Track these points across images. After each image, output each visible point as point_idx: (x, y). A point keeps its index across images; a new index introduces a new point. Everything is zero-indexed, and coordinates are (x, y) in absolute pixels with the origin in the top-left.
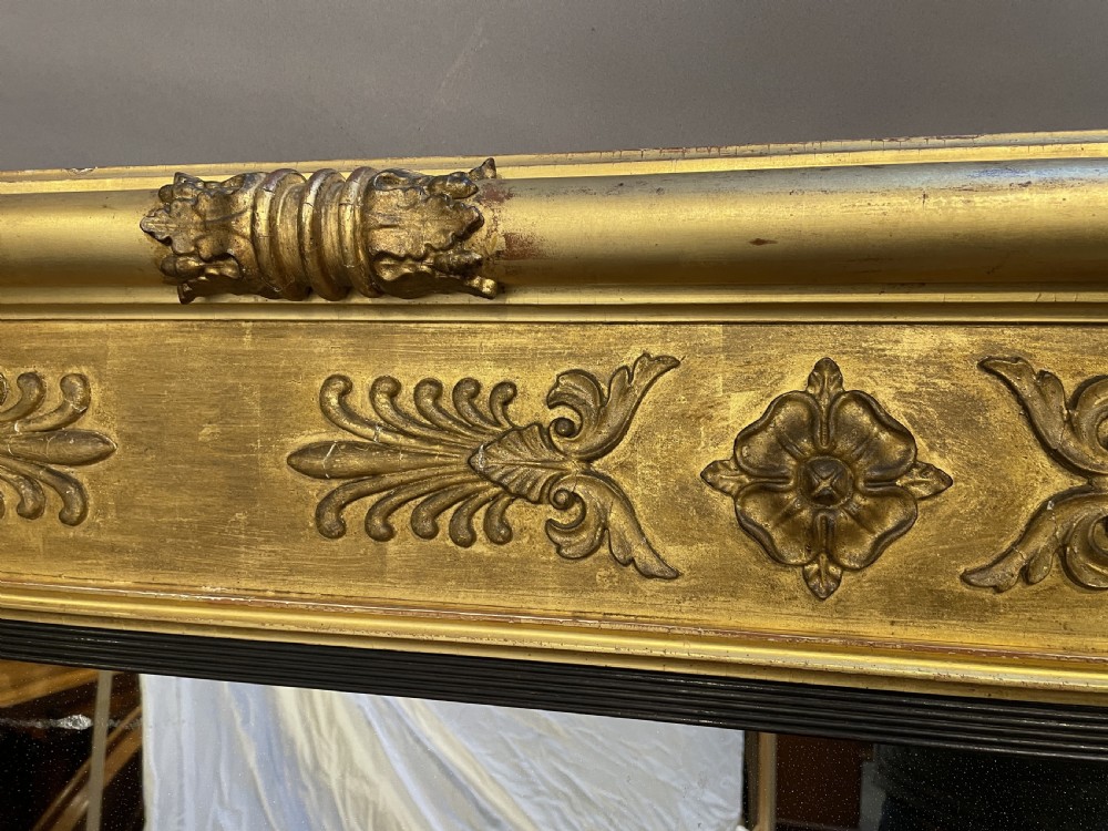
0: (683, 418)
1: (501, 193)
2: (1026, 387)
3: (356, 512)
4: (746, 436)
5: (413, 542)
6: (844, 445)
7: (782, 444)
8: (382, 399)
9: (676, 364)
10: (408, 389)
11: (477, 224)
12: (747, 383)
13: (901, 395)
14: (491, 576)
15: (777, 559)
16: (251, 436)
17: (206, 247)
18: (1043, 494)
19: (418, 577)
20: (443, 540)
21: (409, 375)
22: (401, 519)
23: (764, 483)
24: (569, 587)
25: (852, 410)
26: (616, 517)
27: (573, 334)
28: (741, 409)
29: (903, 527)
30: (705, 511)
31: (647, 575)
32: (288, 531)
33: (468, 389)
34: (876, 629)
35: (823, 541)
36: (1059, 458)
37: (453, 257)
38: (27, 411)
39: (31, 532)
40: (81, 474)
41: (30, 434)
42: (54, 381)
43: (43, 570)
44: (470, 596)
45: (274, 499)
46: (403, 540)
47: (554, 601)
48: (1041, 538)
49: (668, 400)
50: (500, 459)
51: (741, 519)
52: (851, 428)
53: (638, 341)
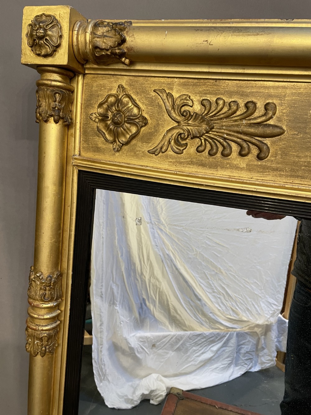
38: (246, 116)
39: (242, 162)
40: (268, 141)
41: (250, 125)
42: (260, 105)
43: (245, 175)
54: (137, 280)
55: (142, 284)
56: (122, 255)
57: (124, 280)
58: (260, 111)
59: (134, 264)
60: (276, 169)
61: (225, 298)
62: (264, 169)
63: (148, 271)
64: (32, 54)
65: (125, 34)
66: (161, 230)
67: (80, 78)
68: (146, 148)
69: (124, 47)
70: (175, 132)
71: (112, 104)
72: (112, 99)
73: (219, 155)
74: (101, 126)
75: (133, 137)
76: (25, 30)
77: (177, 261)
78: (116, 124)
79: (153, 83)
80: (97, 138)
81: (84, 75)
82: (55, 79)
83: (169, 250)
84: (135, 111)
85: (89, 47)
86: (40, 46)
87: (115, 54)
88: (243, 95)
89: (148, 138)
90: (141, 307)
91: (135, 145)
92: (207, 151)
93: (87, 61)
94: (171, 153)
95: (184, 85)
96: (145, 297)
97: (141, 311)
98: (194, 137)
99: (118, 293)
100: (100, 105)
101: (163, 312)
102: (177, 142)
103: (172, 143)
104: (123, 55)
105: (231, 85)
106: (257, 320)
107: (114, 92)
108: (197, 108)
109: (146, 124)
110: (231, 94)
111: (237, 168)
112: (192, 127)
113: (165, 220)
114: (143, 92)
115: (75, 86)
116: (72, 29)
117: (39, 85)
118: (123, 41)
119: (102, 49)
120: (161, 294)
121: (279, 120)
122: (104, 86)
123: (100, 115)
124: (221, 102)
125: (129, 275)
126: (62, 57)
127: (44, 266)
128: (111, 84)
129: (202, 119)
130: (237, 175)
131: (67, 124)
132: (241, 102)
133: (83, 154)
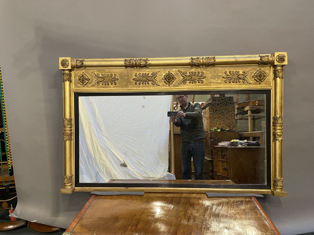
1: (149, 60)
2: (180, 72)
3: (138, 83)
4: (164, 76)
5: (142, 85)
6: (170, 76)
7: (167, 76)
8: (140, 75)
9: (160, 72)
10: (141, 74)
11: (147, 62)
12: (164, 73)
13: (174, 73)
14: (148, 87)
15: (166, 84)
16: (130, 78)
17: (129, 64)
18: (182, 79)
19: (142, 87)
20: (144, 84)
21: (141, 73)
22: (141, 83)
23: (165, 79)
24: (153, 87)
26: (156, 82)
27: (153, 70)
28: (164, 74)
29: (174, 81)
30: (162, 81)
31: (158, 86)
32: (133, 85)
33: (146, 74)
34: (173, 88)
35: (169, 82)
36: (182, 76)
37: (146, 64)
38: (111, 76)
39: (112, 86)
40: (116, 81)
41: (112, 78)
43: (113, 89)
44: (146, 88)
45: (132, 82)
46: (141, 85)
47: (152, 88)
48: (182, 81)
49: (159, 74)
50: (148, 78)
51: (164, 82)
52: (171, 75)
53: (157, 70)
54: (93, 162)
55: (96, 164)
56: (84, 149)
57: (86, 162)
58: (113, 75)
60: (118, 87)
61: (139, 166)
62: (116, 87)
63: (98, 157)
64: (62, 67)
65: (83, 62)
66: (103, 135)
67: (73, 71)
68: (90, 85)
70: (97, 81)
71: (82, 76)
72: (81, 75)
73: (107, 85)
74: (79, 81)
75: (87, 83)
76: (60, 62)
77: (113, 151)
78: (83, 80)
79: (91, 71)
80: (78, 84)
81: (74, 70)
82: (67, 72)
83: (108, 144)
84: (87, 77)
85: (75, 65)
86: (64, 66)
87: (81, 66)
88: (110, 73)
89: (91, 83)
90: (97, 176)
91: (88, 85)
92: (104, 84)
93: (74, 68)
94: (96, 85)
95: (97, 71)
96: (98, 171)
97: (96, 178)
98: (101, 82)
99: (84, 168)
100: (79, 77)
101: (108, 177)
102: (97, 83)
104: (83, 66)
105: (107, 71)
106: (157, 175)
107: (81, 74)
108: (101, 76)
109: (90, 80)
110: (107, 72)
111: (111, 87)
112: (100, 79)
113: (104, 130)
114: (88, 73)
115: (72, 73)
116: (71, 62)
117: (63, 73)
118: (83, 64)
119: (78, 65)
120: (106, 168)
121: (117, 77)
122: (79, 73)
123: (79, 79)
124: (105, 74)
125: (89, 160)
126: (69, 68)
127: (68, 116)
128: (80, 72)
129: (102, 78)
130: (111, 89)
131: (71, 82)
132: (110, 74)
133: (75, 88)
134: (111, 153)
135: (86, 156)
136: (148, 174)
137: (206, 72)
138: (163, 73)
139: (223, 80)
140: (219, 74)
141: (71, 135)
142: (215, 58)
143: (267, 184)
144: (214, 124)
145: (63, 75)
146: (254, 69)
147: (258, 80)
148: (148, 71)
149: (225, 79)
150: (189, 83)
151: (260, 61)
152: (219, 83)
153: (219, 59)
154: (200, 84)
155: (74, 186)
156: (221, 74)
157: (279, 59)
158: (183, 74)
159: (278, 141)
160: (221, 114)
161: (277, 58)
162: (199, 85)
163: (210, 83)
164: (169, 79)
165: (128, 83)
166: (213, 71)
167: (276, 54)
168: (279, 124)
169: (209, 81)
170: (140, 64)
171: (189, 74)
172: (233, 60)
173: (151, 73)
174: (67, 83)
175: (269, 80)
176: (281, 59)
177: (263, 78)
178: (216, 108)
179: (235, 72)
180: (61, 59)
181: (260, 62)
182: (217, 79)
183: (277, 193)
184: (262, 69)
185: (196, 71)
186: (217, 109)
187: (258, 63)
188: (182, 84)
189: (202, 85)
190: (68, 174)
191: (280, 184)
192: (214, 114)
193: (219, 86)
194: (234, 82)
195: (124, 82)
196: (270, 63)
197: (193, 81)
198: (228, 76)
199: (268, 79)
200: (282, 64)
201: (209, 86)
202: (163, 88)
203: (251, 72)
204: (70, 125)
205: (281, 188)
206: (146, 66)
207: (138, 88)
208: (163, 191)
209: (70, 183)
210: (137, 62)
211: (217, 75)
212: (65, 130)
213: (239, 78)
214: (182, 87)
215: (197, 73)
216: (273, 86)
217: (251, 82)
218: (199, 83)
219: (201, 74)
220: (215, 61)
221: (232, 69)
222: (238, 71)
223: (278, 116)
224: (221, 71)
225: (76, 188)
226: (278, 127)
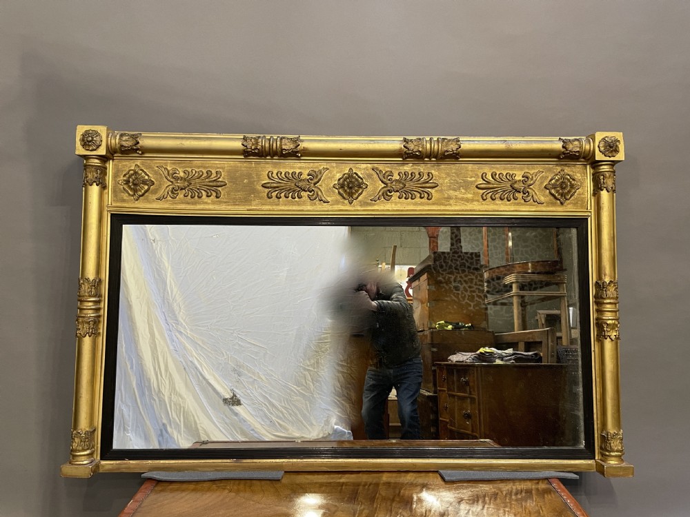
0: (329, 178)
1: (302, 141)
2: (378, 172)
3: (274, 194)
4: (339, 180)
5: (285, 199)
6: (353, 180)
7: (345, 180)
8: (279, 174)
9: (328, 169)
10: (283, 173)
11: (299, 145)
12: (340, 172)
13: (362, 174)
14: (298, 204)
15: (344, 198)
16: (254, 181)
17: (253, 148)
18: (381, 187)
19: (285, 205)
20: (290, 198)
21: (283, 171)
22: (283, 195)
23: (342, 186)
24: (311, 205)
25: (355, 175)
26: (319, 193)
27: (312, 164)
28: (339, 176)
29: (362, 192)
30: (334, 192)
31: (324, 202)
32: (261, 198)
33: (294, 173)
34: (359, 208)
35: (351, 195)
36: (382, 182)
37: (295, 150)
38: (208, 177)
39: (209, 200)
40: (220, 189)
41: (210, 182)
42: (214, 172)
43: (211, 207)
44: (294, 208)
45: (259, 192)
46: (283, 198)
47: (309, 208)
48: (381, 193)
49: (327, 175)
50: (300, 184)
51: (339, 192)
52: (354, 178)
53: (322, 165)
54: (155, 400)
55: (160, 405)
56: (132, 368)
57: (136, 400)
58: (214, 174)
59: (149, 381)
60: (225, 202)
61: (268, 409)
62: (221, 202)
63: (167, 386)
64: (83, 149)
65: (138, 139)
66: (180, 333)
67: (111, 161)
68: (155, 197)
69: (138, 146)
70: (171, 187)
71: (132, 175)
72: (132, 172)
73: (196, 197)
74: (125, 187)
75: (146, 191)
76: (78, 137)
77: (205, 371)
78: (134, 184)
79: (156, 163)
80: (122, 194)
81: (113, 160)
82: (96, 162)
83: (192, 356)
84: (146, 177)
85: (118, 146)
86: (89, 146)
87: (134, 149)
88: (205, 167)
89: (155, 192)
90: (162, 435)
91: (148, 196)
92: (189, 196)
93: (115, 152)
94: (169, 198)
95: (173, 163)
96: (165, 421)
97: (161, 439)
98: (182, 189)
99: (129, 415)
100: (125, 175)
101: (190, 438)
102: (172, 192)
103: (170, 193)
104: (138, 149)
105: (198, 162)
106: (310, 432)
107: (133, 168)
108: (182, 174)
109: (153, 184)
110: (199, 167)
111: (206, 203)
112: (180, 184)
113: (184, 321)
114: (150, 167)
115: (108, 166)
116: (108, 137)
117: (86, 165)
118: (138, 143)
119: (125, 147)
120: (186, 415)
121: (224, 178)
122: (126, 165)
123: (125, 180)
124: (194, 171)
125: (142, 394)
126: (102, 151)
127: (91, 273)
128: (130, 164)
129: (185, 180)
130: (207, 207)
131: (104, 187)
132: (205, 171)
133: (114, 204)
134: (200, 377)
135: (137, 384)
136: (287, 430)
137: (437, 173)
138: (336, 172)
139: (478, 193)
140: (469, 179)
141: (96, 321)
142: (459, 141)
143: (585, 446)
144: (458, 298)
145: (85, 169)
146: (549, 170)
147: (558, 195)
148: (301, 167)
149: (482, 191)
150: (399, 198)
151: (563, 150)
152: (468, 200)
153: (468, 143)
154: (425, 200)
155: (99, 458)
156: (473, 179)
157: (605, 147)
158: (385, 178)
159: (608, 339)
160: (473, 274)
161: (601, 145)
162: (421, 204)
163: (447, 198)
164: (350, 187)
165: (249, 193)
166: (453, 171)
167: (599, 136)
168: (609, 298)
169: (446, 195)
170: (281, 148)
171: (398, 178)
172: (501, 146)
173: (307, 172)
174: (94, 190)
175: (582, 196)
176: (611, 147)
177: (569, 192)
178: (462, 259)
179: (505, 175)
180: (81, 130)
181: (564, 153)
182: (463, 191)
183: (611, 467)
184: (567, 170)
185: (414, 171)
186: (464, 261)
187: (558, 156)
188: (383, 199)
189: (428, 204)
190: (84, 424)
191: (615, 444)
192: (459, 273)
193: (469, 206)
194: (503, 198)
195: (239, 191)
196: (584, 158)
197: (407, 194)
198: (488, 183)
199: (580, 194)
200: (612, 159)
201: (446, 205)
202: (336, 207)
203: (542, 177)
204: (95, 296)
205: (620, 456)
206: (294, 154)
207: (275, 207)
208: (332, 467)
209: (88, 449)
210: (275, 145)
211: (465, 181)
212: (81, 309)
213: (515, 190)
214: (382, 208)
215: (417, 176)
216: (592, 211)
217: (542, 199)
218: (421, 198)
219: (425, 177)
220: (460, 147)
221: (497, 168)
222: (511, 173)
223: (607, 280)
224: (473, 172)
225: (103, 462)
226: (608, 306)
